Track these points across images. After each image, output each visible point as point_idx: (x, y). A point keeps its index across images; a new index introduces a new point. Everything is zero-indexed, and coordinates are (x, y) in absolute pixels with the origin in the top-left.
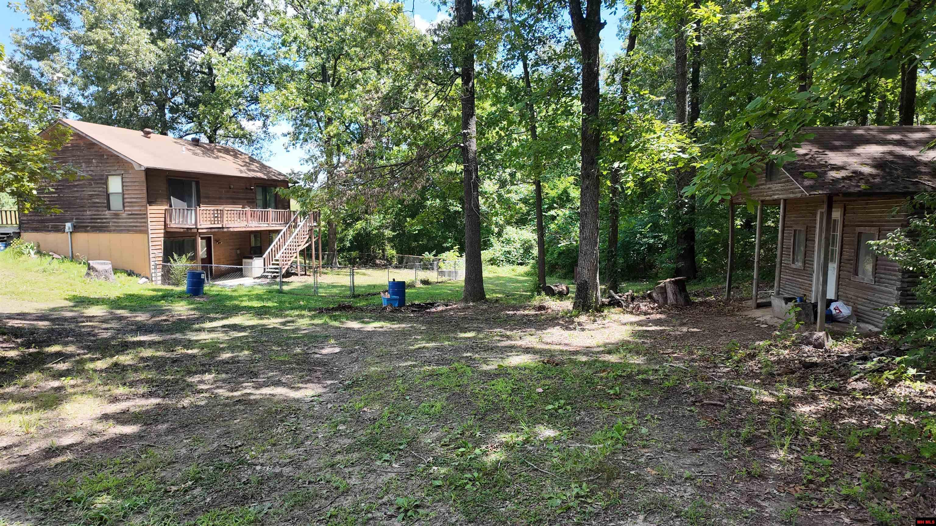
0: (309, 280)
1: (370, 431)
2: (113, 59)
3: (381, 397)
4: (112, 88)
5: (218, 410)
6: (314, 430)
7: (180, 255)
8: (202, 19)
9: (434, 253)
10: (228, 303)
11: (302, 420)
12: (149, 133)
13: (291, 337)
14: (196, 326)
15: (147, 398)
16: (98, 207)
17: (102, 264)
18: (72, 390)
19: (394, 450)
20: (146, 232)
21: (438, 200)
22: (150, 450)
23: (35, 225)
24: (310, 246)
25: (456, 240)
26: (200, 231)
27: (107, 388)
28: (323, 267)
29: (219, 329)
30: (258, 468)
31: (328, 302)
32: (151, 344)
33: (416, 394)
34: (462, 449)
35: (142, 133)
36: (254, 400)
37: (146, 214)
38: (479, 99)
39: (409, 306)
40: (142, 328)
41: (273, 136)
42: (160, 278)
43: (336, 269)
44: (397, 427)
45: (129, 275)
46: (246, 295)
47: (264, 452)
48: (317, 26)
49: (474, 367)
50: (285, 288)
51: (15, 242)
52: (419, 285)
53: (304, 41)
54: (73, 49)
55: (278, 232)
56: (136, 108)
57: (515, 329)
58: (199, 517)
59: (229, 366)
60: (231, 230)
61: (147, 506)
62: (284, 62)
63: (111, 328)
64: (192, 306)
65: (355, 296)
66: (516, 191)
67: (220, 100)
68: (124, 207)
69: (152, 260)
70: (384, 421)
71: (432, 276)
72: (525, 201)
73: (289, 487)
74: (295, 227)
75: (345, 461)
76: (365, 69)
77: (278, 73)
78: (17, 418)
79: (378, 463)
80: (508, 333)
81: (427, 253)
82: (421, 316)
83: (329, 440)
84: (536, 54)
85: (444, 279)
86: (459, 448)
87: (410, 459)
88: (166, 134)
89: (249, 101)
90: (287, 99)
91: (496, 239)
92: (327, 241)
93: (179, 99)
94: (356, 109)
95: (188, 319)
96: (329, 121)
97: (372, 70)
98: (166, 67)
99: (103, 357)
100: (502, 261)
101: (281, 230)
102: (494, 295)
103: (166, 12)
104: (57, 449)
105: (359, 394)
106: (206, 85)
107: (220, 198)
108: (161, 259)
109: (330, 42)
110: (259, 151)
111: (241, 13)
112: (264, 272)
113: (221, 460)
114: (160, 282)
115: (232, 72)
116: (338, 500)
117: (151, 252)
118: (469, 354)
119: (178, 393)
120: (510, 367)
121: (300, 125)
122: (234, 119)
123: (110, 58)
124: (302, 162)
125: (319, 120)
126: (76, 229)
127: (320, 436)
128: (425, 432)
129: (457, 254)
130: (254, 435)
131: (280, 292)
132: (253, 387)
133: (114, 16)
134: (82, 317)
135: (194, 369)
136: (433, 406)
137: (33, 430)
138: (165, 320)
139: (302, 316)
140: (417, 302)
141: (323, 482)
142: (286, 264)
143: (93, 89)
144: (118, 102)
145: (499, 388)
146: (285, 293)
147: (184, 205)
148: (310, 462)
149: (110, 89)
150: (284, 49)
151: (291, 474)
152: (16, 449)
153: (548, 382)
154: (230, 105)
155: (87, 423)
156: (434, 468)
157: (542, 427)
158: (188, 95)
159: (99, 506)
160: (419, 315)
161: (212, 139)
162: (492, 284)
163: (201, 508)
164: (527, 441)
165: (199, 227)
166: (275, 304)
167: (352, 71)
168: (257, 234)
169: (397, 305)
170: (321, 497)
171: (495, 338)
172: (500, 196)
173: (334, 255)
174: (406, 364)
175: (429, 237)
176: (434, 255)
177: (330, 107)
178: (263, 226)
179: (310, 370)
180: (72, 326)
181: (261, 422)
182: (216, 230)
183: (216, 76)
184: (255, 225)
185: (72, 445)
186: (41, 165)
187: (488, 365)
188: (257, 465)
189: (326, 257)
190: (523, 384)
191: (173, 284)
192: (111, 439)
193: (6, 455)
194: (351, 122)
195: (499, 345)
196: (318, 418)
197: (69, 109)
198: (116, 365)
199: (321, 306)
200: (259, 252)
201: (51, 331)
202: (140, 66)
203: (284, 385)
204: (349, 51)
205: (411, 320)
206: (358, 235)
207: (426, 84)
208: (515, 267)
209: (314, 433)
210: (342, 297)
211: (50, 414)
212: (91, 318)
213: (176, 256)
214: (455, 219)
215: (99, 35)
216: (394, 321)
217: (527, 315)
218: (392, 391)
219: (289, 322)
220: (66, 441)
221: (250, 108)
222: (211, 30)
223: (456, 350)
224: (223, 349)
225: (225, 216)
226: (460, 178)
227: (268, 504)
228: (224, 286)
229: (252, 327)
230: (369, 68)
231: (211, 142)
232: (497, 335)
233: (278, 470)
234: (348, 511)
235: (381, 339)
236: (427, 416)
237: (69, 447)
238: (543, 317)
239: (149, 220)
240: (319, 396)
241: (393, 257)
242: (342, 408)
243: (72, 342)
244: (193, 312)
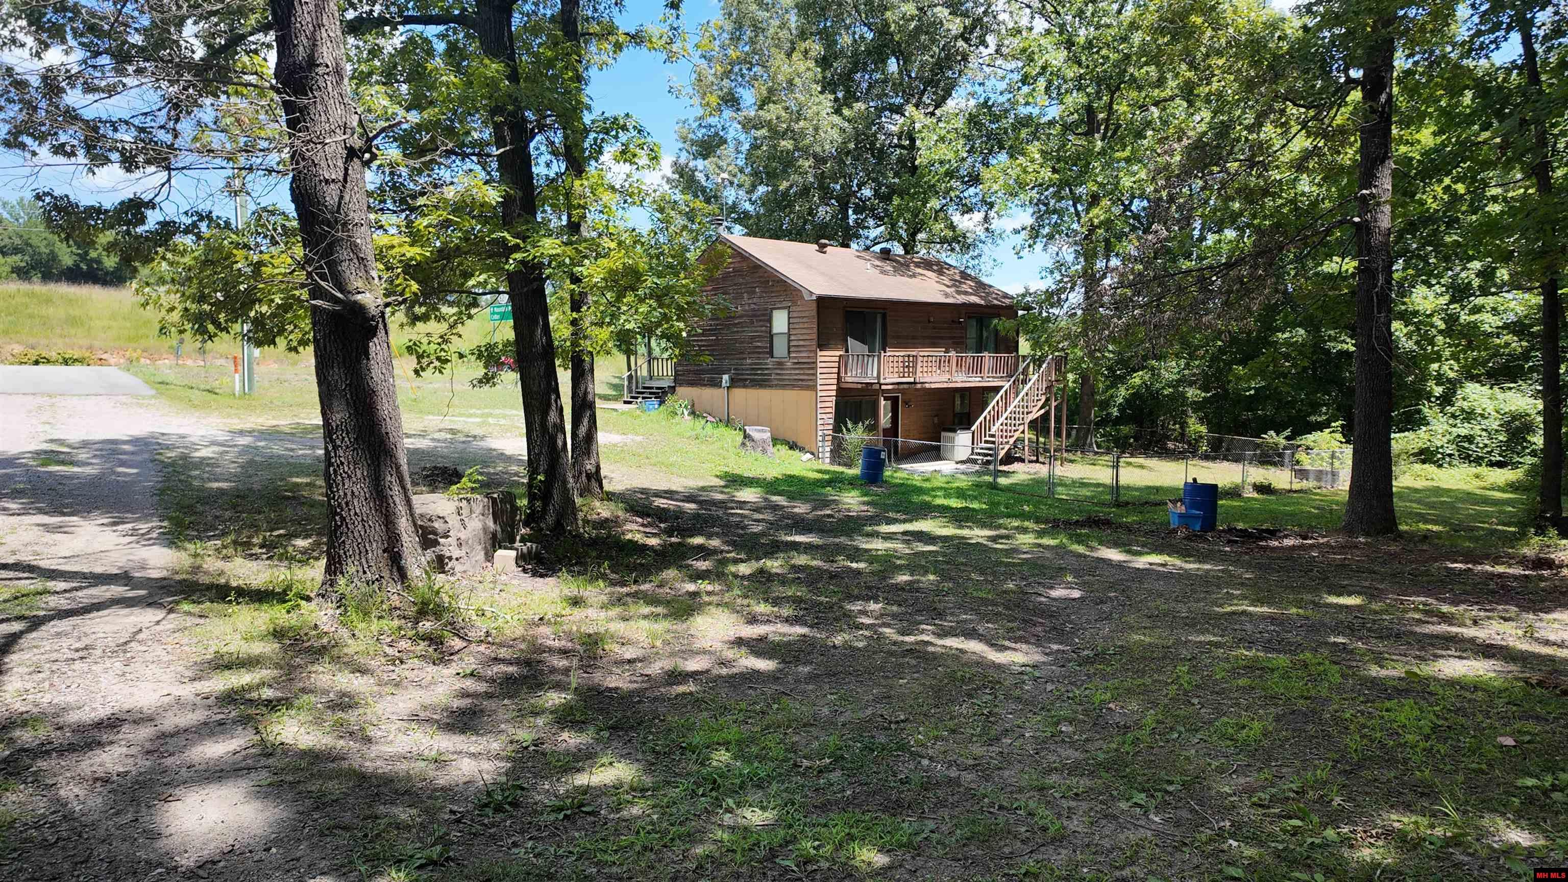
0: (1042, 470)
1: (1114, 746)
2: (786, 144)
3: (1145, 691)
4: (784, 185)
5: (878, 659)
6: (1019, 722)
7: (855, 423)
8: (905, 63)
9: (1287, 433)
10: (915, 499)
11: (1001, 702)
12: (825, 246)
13: (1002, 562)
14: (869, 529)
15: (792, 624)
16: (759, 353)
17: (759, 431)
18: (706, 599)
19: (1155, 790)
20: (813, 388)
21: (1301, 331)
22: (784, 699)
23: (691, 377)
24: (1047, 413)
25: (1338, 409)
26: (883, 387)
27: (746, 602)
28: (1067, 451)
29: (899, 536)
30: (925, 762)
31: (1073, 511)
32: (808, 548)
33: (1215, 697)
34: (1296, 822)
35: (816, 247)
36: (933, 653)
37: (815, 363)
38: (1406, 123)
39: (1223, 531)
40: (800, 525)
41: (1000, 235)
42: (828, 455)
43: (1091, 455)
44: (1166, 750)
45: (791, 448)
46: (941, 488)
47: (936, 738)
48: (1082, 40)
49: (1351, 667)
50: (1003, 481)
51: (670, 399)
52: (1249, 493)
53: (1059, 70)
54: (742, 137)
55: (997, 389)
56: (811, 212)
57: (1463, 602)
58: (832, 815)
59: (904, 595)
60: (927, 386)
61: (770, 778)
62: (1023, 111)
63: (763, 520)
64: (866, 499)
65: (1118, 504)
66: (1494, 309)
67: (922, 187)
68: (789, 352)
69: (820, 428)
70: (1144, 734)
71: (1280, 478)
72: (1518, 328)
73: (968, 805)
74: (1024, 382)
75: (1063, 788)
76: (1165, 100)
77: (1013, 131)
78: (644, 624)
79: (1123, 805)
80: (1445, 608)
81: (1272, 433)
82: (1246, 553)
83: (1041, 744)
84: (1556, 13)
85: (1305, 484)
86: (1290, 818)
87: (1185, 814)
88: (848, 246)
89: (965, 183)
90: (1025, 171)
91: (1437, 409)
92: (1077, 405)
93: (867, 192)
94: (1143, 175)
95: (858, 517)
96: (1095, 200)
97: (1178, 101)
98: (852, 146)
99: (747, 560)
100: (1450, 455)
101: (1002, 387)
102: (1422, 526)
103: (856, 64)
104: (680, 674)
105: (1104, 678)
106: (904, 165)
107: (914, 338)
108: (831, 427)
109: (1102, 64)
110: (977, 262)
111: (960, 43)
112: (972, 453)
113: (873, 737)
114: (828, 460)
115: (942, 139)
116: (1042, 849)
117: (819, 416)
118: (1341, 640)
119: (831, 624)
120: (1436, 679)
121: (1046, 212)
122: (942, 215)
123: (783, 143)
124: (1044, 274)
125: (1076, 200)
126: (735, 383)
127: (1027, 735)
128: (1221, 770)
129: (1339, 436)
130: (925, 708)
131: (994, 486)
132: (934, 633)
133: (790, 82)
134: (732, 501)
135: (856, 592)
136: (1244, 727)
137: (658, 643)
138: (829, 516)
139: (1025, 531)
140: (1240, 526)
141: (1021, 812)
142: (1007, 443)
143: (762, 189)
144: (790, 205)
145: (1402, 718)
146: (1001, 490)
147: (863, 349)
148: (1007, 773)
149: (781, 188)
150: (1026, 89)
151: (973, 786)
152: (639, 665)
153: (1532, 726)
154: (937, 193)
155: (718, 646)
156: (1231, 841)
157: (1501, 823)
158: (880, 185)
159: (715, 763)
160: (1244, 549)
161: (909, 248)
162: (1419, 502)
163: (837, 802)
164: (1455, 841)
165: (882, 381)
166: (984, 506)
167: (1140, 108)
168: (964, 392)
169: (1198, 528)
170: (1015, 837)
171: (1410, 615)
172: (1451, 320)
173: (1089, 430)
174: (1202, 638)
175: (1280, 401)
176: (1288, 438)
177: (1097, 176)
178: (975, 381)
179: (1024, 621)
180: (720, 513)
181: (938, 691)
182: (906, 386)
183: (919, 149)
184: (962, 379)
185: (696, 673)
186: (689, 299)
187: (1382, 667)
188: (923, 757)
189: (1074, 433)
190: (1463, 720)
191: (845, 465)
192: (742, 674)
193: (629, 670)
194: (1133, 197)
195: (1418, 629)
196: (1028, 704)
197: (735, 221)
198: (761, 571)
199: (1058, 517)
200: (965, 422)
201: (696, 516)
202: (818, 149)
203: (981, 638)
204: (1136, 74)
205: (1223, 558)
206: (1136, 396)
207: (1283, 112)
208: (1483, 470)
209: (1019, 727)
210: (1096, 504)
211: (679, 627)
212: (742, 504)
213: (850, 425)
214: (1338, 367)
215: (773, 112)
216: (1189, 556)
217: (1500, 576)
218: (1167, 684)
219: (1002, 537)
220: (693, 665)
221: (966, 194)
222: (917, 78)
223: (1313, 628)
224: (899, 568)
225: (920, 364)
226: (1349, 286)
227: (931, 825)
228: (912, 472)
229: (945, 539)
230: (1172, 98)
231: (907, 252)
232: (1416, 609)
233: (953, 773)
234: (1057, 873)
235: (1160, 585)
236: (1229, 743)
237: (694, 675)
238: (1543, 584)
239: (819, 371)
240: (1034, 667)
241: (1201, 437)
242: (1071, 695)
243: (717, 535)
244: (865, 508)
